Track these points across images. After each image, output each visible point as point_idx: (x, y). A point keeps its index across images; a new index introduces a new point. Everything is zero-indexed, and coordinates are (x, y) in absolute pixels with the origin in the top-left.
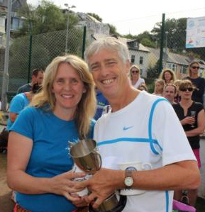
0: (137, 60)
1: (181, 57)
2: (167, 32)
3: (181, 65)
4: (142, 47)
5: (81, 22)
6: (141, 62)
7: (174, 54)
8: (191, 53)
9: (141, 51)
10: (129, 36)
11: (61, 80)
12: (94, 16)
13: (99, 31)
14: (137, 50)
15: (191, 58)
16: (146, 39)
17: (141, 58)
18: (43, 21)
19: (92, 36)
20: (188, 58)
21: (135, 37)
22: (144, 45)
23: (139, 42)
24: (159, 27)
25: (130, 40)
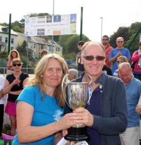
4: (12, 32)
6: (12, 42)
9: (12, 35)
10: (5, 24)
11: (51, 69)
16: (16, 26)
22: (14, 31)
23: (11, 29)
25: (4, 27)
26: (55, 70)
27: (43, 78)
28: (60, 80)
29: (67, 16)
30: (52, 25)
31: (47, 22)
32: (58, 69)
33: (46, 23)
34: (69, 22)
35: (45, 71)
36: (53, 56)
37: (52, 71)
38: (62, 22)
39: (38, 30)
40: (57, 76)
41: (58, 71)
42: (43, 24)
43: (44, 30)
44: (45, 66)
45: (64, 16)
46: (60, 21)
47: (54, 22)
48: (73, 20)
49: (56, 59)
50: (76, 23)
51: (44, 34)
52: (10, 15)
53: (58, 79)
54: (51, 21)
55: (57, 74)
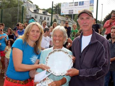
0: (47, 19)
1: (63, 17)
2: (58, 8)
3: (63, 21)
5: (24, 4)
6: (48, 19)
7: (61, 17)
8: (67, 16)
9: (48, 15)
10: (44, 10)
11: (33, 31)
12: (30, 1)
13: (32, 7)
14: (47, 15)
15: (67, 18)
16: (50, 11)
17: (48, 18)
18: (9, 3)
19: (29, 9)
20: (66, 18)
21: (46, 10)
22: (49, 13)
23: (47, 12)
24: (55, 6)
25: (44, 11)
26: (36, 32)
27: (28, 36)
28: (38, 38)
29: (88, 1)
30: (78, 7)
31: (75, 5)
32: (38, 31)
33: (74, 7)
34: (89, 5)
35: (30, 31)
36: (36, 24)
37: (34, 32)
38: (84, 6)
39: (69, 11)
40: (37, 35)
41: (37, 33)
42: (72, 7)
43: (73, 10)
44: (30, 29)
45: (86, 1)
46: (83, 5)
47: (79, 5)
48: (91, 4)
49: (37, 25)
50: (93, 6)
51: (73, 13)
52: (53, 2)
53: (37, 37)
54: (77, 5)
55: (37, 34)
